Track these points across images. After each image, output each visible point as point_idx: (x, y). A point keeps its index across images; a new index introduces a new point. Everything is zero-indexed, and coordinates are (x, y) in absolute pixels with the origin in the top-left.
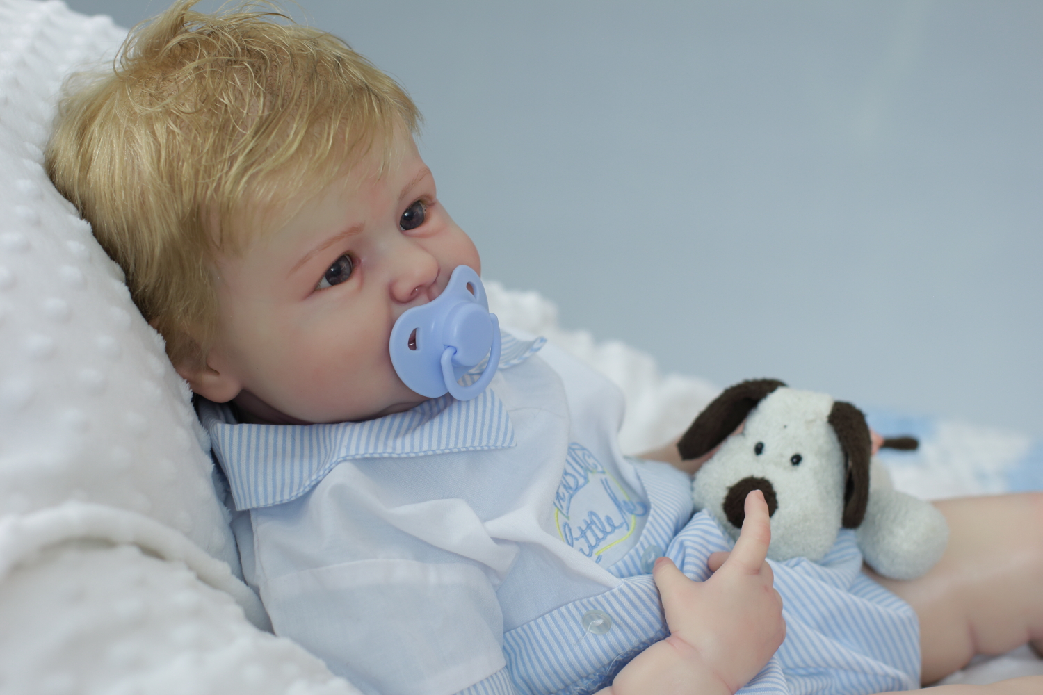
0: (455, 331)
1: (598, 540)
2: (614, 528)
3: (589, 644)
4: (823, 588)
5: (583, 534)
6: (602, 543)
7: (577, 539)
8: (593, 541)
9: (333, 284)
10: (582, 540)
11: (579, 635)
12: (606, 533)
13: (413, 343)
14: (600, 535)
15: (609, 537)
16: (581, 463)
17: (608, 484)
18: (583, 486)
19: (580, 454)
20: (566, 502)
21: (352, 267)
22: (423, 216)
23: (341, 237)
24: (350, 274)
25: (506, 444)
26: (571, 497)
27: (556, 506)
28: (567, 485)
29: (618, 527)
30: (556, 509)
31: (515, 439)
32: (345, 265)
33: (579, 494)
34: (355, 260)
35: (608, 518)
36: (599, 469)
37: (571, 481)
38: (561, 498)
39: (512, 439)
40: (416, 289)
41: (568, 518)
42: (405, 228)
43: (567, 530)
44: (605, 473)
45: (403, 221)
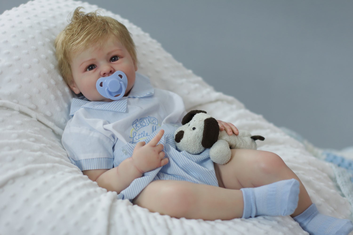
0: (109, 83)
1: (141, 137)
2: (147, 135)
3: (124, 157)
4: (184, 158)
5: (139, 135)
6: (142, 138)
7: (137, 136)
8: (140, 137)
9: (90, 70)
10: (138, 136)
11: (123, 155)
12: (144, 136)
13: (101, 85)
14: (142, 136)
15: (144, 137)
16: (150, 121)
17: (156, 127)
18: (147, 126)
19: (152, 120)
20: (139, 128)
21: (95, 68)
22: (118, 60)
23: (90, 60)
24: (94, 69)
25: (122, 111)
26: (142, 127)
27: (134, 128)
28: (142, 125)
29: (148, 136)
30: (133, 128)
31: (125, 111)
32: (94, 67)
33: (144, 127)
34: (96, 66)
35: (147, 133)
36: (156, 124)
37: (144, 124)
38: (137, 127)
39: (124, 110)
40: (104, 74)
41: (137, 131)
42: (113, 61)
43: (135, 134)
44: (158, 125)
45: (112, 60)
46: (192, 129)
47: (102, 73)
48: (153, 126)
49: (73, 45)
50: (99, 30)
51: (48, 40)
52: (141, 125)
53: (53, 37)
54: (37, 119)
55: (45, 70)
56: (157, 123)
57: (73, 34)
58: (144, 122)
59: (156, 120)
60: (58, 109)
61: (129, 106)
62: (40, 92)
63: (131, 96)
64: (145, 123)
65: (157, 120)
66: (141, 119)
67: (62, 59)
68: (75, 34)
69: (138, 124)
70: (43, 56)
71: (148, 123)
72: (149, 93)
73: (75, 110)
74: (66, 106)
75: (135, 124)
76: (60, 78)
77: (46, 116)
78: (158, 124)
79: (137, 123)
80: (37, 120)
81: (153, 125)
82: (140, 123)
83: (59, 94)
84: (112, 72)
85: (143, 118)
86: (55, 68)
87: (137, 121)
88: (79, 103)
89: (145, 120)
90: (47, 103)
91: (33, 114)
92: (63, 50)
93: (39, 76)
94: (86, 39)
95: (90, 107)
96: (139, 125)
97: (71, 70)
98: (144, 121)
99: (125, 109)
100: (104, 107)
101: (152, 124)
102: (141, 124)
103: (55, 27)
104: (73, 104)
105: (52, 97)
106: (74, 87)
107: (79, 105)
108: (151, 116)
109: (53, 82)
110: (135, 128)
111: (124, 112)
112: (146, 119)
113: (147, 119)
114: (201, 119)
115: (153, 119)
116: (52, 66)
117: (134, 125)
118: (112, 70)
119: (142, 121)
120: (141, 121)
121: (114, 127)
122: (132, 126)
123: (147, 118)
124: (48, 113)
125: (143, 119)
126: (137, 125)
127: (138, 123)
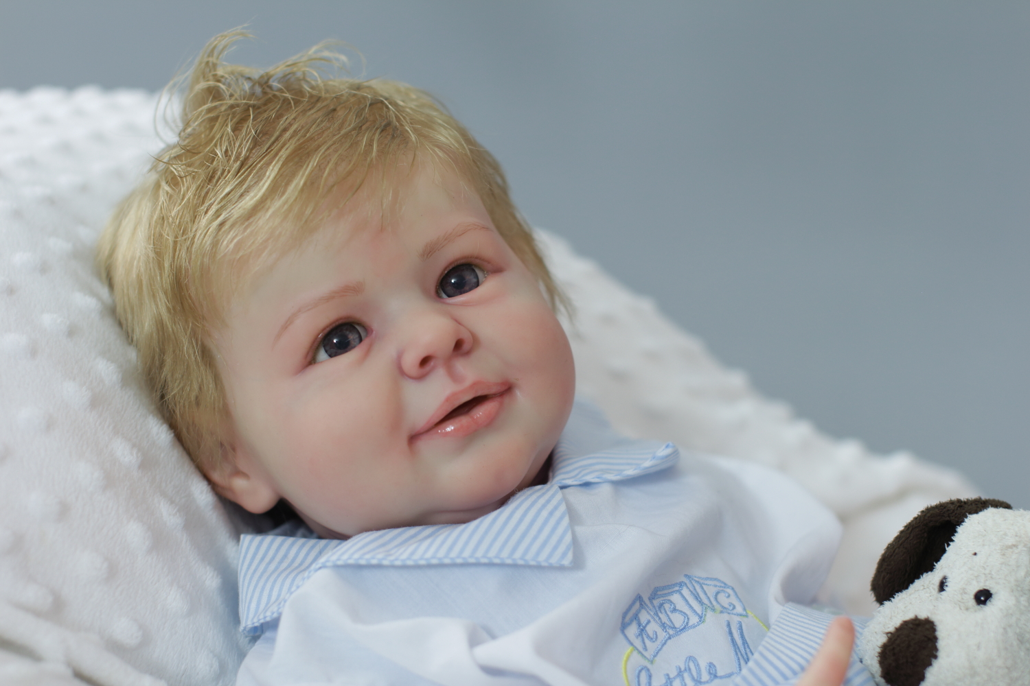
2: (714, 677)
5: (670, 679)
9: (332, 355)
12: (698, 682)
16: (705, 601)
17: (741, 628)
18: (694, 626)
19: (711, 591)
20: (659, 642)
21: (361, 340)
22: (477, 284)
23: (330, 298)
24: (354, 347)
25: (554, 561)
26: (670, 638)
27: (632, 644)
28: (668, 623)
29: (721, 677)
30: (631, 648)
31: (570, 556)
32: (352, 337)
33: (684, 636)
34: (368, 330)
35: (711, 665)
36: (735, 611)
37: (678, 620)
38: (648, 636)
39: (564, 555)
40: (425, 361)
41: (652, 662)
42: (449, 296)
43: (644, 676)
44: (747, 616)
45: (449, 289)
46: (972, 602)
47: (411, 361)
48: (729, 625)
49: (222, 224)
50: (359, 128)
51: (59, 245)
52: (663, 626)
53: (86, 234)
54: (69, 664)
55: (73, 393)
56: (739, 609)
57: (214, 172)
58: (675, 610)
59: (729, 591)
60: (174, 600)
61: (579, 530)
62: (64, 511)
63: (569, 482)
64: (681, 611)
65: (733, 589)
66: (653, 596)
67: (160, 325)
68: (224, 171)
69: (649, 622)
70: (49, 320)
71: (699, 612)
72: (667, 446)
73: (270, 596)
74: (211, 581)
75: (631, 621)
76: (160, 434)
77: (116, 648)
78: (745, 609)
79: (644, 617)
80: (69, 672)
81: (725, 617)
82: (657, 619)
83: (169, 516)
84: (466, 347)
85: (664, 588)
86: (125, 381)
87: (637, 604)
88: (285, 556)
89: (676, 598)
90: (112, 573)
91: (45, 637)
92: (161, 266)
93: (49, 425)
94: (299, 181)
95: (368, 556)
96: (653, 628)
97: (217, 378)
98: (671, 602)
99: (568, 549)
100: (451, 549)
101: (721, 612)
102: (660, 618)
103: (84, 189)
104: (248, 568)
105: (135, 533)
106: (238, 473)
107: (284, 565)
108: (698, 573)
109: (125, 454)
110: (641, 649)
111: (567, 562)
112: (679, 592)
113: (685, 592)
114: (1010, 541)
115: (714, 590)
116: (106, 371)
117: (632, 630)
118: (465, 335)
119: (661, 605)
120: (656, 602)
121: (543, 648)
122: (621, 636)
123: (681, 584)
124: (124, 629)
125: (666, 592)
126: (642, 631)
127: (649, 618)
